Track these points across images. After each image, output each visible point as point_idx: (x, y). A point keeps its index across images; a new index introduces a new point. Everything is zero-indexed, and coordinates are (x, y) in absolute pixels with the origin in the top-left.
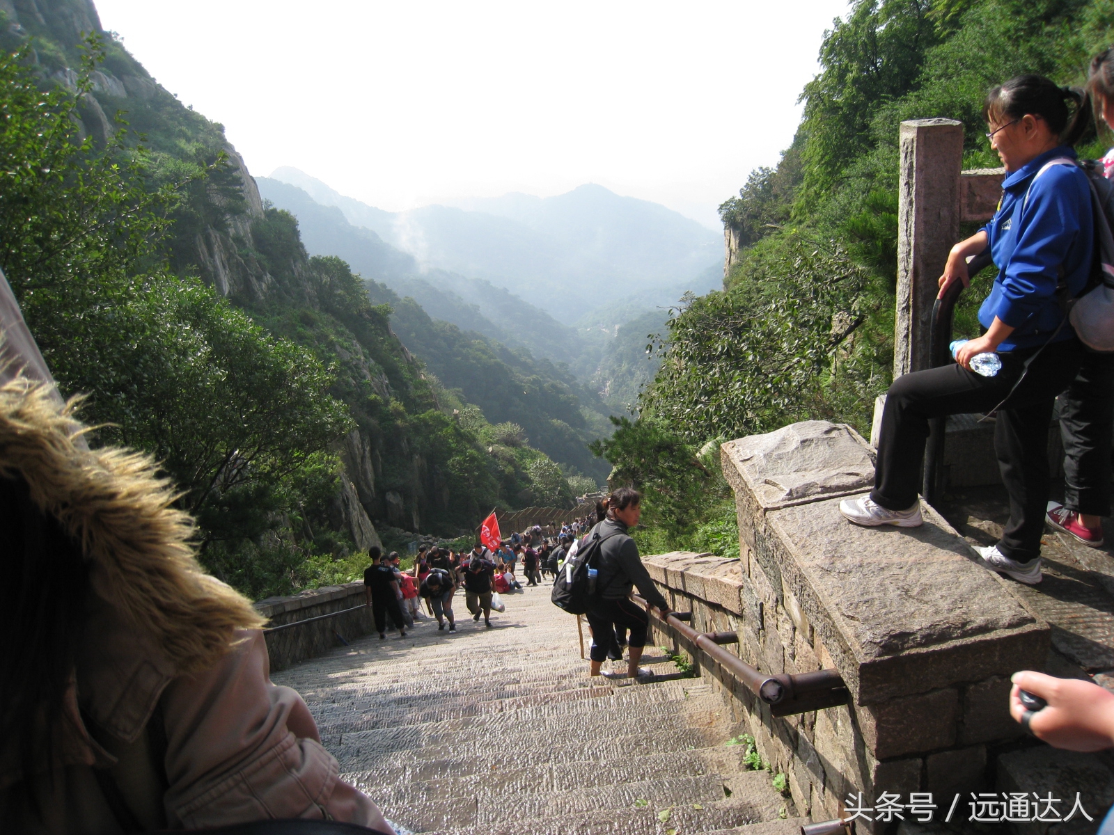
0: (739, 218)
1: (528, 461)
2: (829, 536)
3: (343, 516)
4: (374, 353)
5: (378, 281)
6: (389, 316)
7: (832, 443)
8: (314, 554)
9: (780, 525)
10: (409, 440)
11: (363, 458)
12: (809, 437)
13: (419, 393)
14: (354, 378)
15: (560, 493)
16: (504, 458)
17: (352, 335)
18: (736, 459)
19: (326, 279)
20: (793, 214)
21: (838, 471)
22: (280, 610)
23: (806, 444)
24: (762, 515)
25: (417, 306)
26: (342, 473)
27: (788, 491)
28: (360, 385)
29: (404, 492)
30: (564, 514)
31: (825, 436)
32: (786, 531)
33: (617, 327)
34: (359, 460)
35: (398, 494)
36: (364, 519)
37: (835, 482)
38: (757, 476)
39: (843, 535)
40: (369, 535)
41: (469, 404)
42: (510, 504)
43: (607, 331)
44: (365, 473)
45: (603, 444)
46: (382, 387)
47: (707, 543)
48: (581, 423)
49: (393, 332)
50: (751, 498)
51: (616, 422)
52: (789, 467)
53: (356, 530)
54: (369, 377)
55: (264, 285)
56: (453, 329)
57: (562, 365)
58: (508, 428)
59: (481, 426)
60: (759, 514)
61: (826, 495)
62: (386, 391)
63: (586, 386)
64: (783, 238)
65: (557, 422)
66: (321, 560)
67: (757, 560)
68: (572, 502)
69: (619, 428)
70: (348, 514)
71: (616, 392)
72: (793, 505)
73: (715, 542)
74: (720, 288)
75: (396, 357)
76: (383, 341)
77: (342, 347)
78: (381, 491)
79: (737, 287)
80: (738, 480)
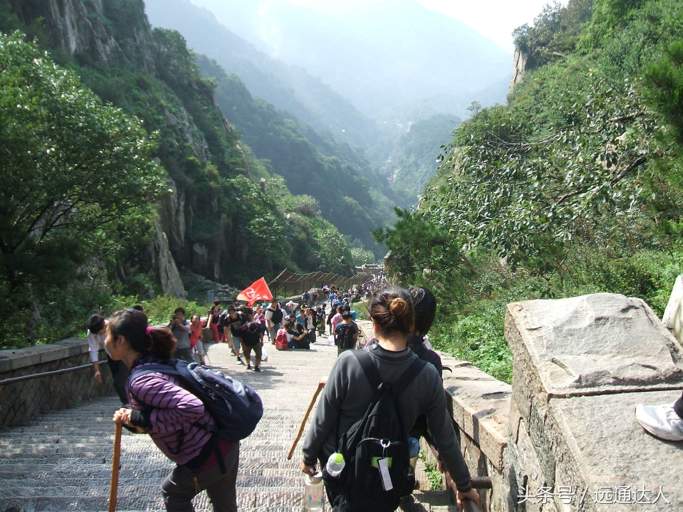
0: (529, 43)
1: (319, 230)
2: (621, 446)
3: (153, 261)
4: (197, 120)
5: (210, 57)
6: (215, 89)
7: (628, 325)
8: (123, 294)
9: (565, 419)
10: (219, 201)
11: (178, 211)
12: (604, 314)
13: (233, 160)
14: (178, 141)
15: (343, 261)
16: (299, 225)
17: (180, 102)
18: (522, 326)
19: (164, 49)
20: (578, 46)
21: (633, 360)
22: (77, 351)
23: (601, 322)
24: (546, 399)
25: (241, 83)
26: (156, 224)
27: (577, 378)
28: (182, 147)
29: (210, 245)
30: (345, 280)
31: (622, 316)
32: (572, 428)
33: (410, 123)
34: (174, 213)
35: (204, 247)
36: (171, 266)
37: (628, 374)
38: (544, 351)
39: (636, 448)
40: (173, 280)
41: (275, 174)
42: (299, 266)
43: (400, 125)
44: (177, 223)
45: (385, 232)
46: (201, 151)
47: (465, 335)
48: (369, 202)
49: (217, 104)
50: (534, 376)
51: (400, 214)
52: (580, 346)
53: (163, 274)
54: (191, 141)
55: (108, 48)
56: (270, 107)
57: (359, 150)
58: (306, 200)
59: (283, 195)
60: (541, 396)
61: (618, 388)
62: (204, 155)
63: (377, 171)
64: (566, 67)
65: (348, 199)
66: (128, 300)
67: (529, 433)
68: (352, 271)
69: (401, 219)
70: (157, 260)
71: (402, 179)
72: (580, 395)
73: (473, 336)
74: (504, 103)
75: (217, 126)
76: (207, 111)
77: (170, 111)
78: (190, 242)
79: (519, 104)
80: (522, 350)
